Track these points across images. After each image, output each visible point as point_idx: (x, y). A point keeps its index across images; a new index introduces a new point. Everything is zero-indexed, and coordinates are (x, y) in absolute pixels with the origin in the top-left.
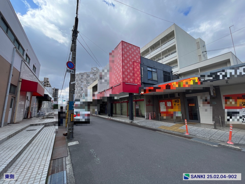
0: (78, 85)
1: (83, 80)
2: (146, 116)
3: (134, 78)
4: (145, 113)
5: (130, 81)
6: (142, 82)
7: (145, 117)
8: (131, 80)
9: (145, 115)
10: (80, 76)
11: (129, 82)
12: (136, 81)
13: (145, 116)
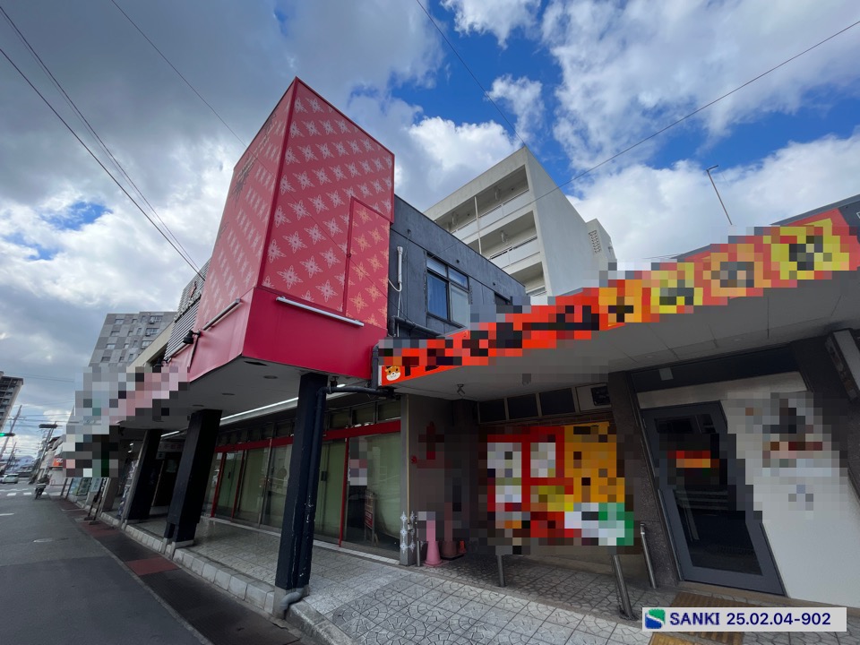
2: (410, 539)
3: (346, 281)
4: (404, 518)
5: (317, 294)
6: (397, 321)
7: (403, 546)
8: (327, 291)
9: (404, 533)
11: (308, 298)
12: (359, 302)
13: (399, 534)
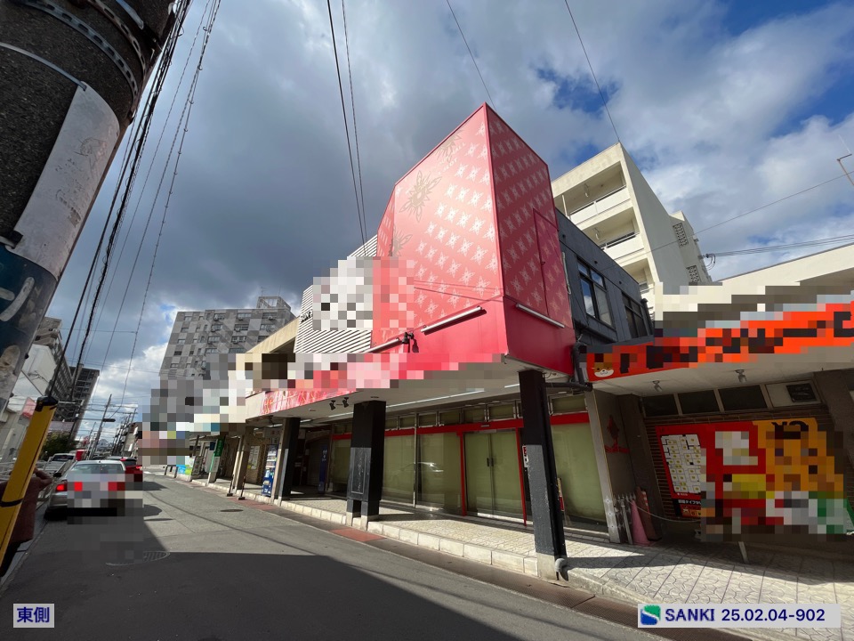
0: (191, 358)
1: (216, 339)
4: (608, 501)
7: (612, 527)
9: (610, 514)
10: (209, 323)
11: (529, 304)
13: (605, 517)
